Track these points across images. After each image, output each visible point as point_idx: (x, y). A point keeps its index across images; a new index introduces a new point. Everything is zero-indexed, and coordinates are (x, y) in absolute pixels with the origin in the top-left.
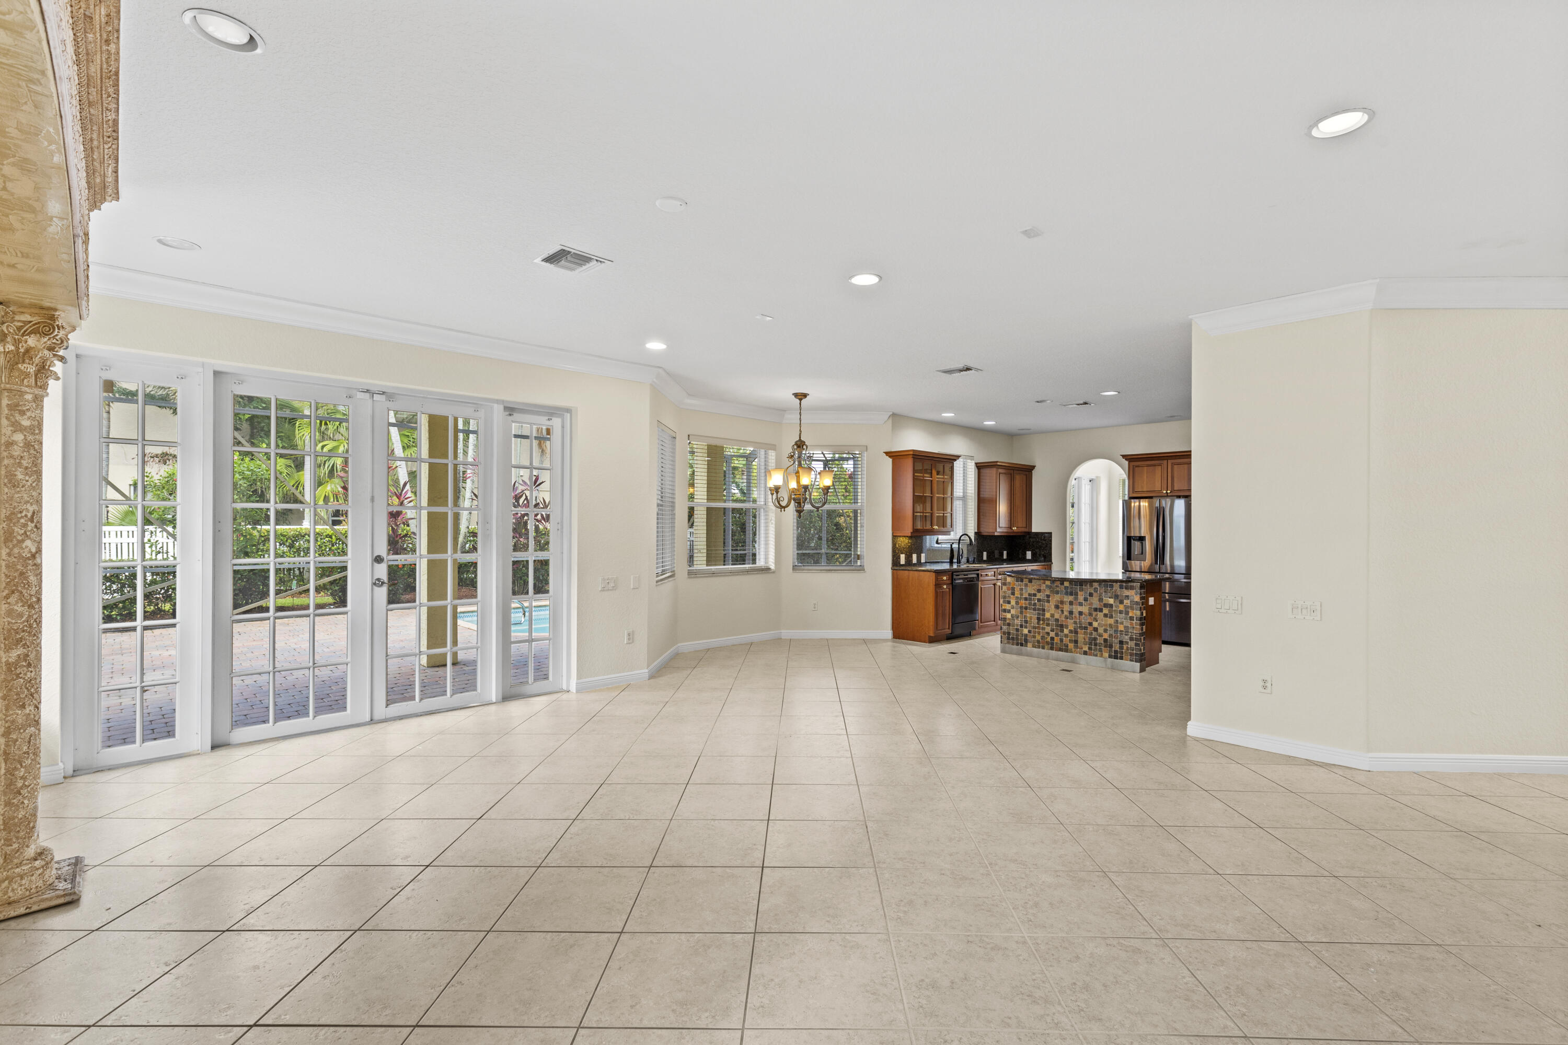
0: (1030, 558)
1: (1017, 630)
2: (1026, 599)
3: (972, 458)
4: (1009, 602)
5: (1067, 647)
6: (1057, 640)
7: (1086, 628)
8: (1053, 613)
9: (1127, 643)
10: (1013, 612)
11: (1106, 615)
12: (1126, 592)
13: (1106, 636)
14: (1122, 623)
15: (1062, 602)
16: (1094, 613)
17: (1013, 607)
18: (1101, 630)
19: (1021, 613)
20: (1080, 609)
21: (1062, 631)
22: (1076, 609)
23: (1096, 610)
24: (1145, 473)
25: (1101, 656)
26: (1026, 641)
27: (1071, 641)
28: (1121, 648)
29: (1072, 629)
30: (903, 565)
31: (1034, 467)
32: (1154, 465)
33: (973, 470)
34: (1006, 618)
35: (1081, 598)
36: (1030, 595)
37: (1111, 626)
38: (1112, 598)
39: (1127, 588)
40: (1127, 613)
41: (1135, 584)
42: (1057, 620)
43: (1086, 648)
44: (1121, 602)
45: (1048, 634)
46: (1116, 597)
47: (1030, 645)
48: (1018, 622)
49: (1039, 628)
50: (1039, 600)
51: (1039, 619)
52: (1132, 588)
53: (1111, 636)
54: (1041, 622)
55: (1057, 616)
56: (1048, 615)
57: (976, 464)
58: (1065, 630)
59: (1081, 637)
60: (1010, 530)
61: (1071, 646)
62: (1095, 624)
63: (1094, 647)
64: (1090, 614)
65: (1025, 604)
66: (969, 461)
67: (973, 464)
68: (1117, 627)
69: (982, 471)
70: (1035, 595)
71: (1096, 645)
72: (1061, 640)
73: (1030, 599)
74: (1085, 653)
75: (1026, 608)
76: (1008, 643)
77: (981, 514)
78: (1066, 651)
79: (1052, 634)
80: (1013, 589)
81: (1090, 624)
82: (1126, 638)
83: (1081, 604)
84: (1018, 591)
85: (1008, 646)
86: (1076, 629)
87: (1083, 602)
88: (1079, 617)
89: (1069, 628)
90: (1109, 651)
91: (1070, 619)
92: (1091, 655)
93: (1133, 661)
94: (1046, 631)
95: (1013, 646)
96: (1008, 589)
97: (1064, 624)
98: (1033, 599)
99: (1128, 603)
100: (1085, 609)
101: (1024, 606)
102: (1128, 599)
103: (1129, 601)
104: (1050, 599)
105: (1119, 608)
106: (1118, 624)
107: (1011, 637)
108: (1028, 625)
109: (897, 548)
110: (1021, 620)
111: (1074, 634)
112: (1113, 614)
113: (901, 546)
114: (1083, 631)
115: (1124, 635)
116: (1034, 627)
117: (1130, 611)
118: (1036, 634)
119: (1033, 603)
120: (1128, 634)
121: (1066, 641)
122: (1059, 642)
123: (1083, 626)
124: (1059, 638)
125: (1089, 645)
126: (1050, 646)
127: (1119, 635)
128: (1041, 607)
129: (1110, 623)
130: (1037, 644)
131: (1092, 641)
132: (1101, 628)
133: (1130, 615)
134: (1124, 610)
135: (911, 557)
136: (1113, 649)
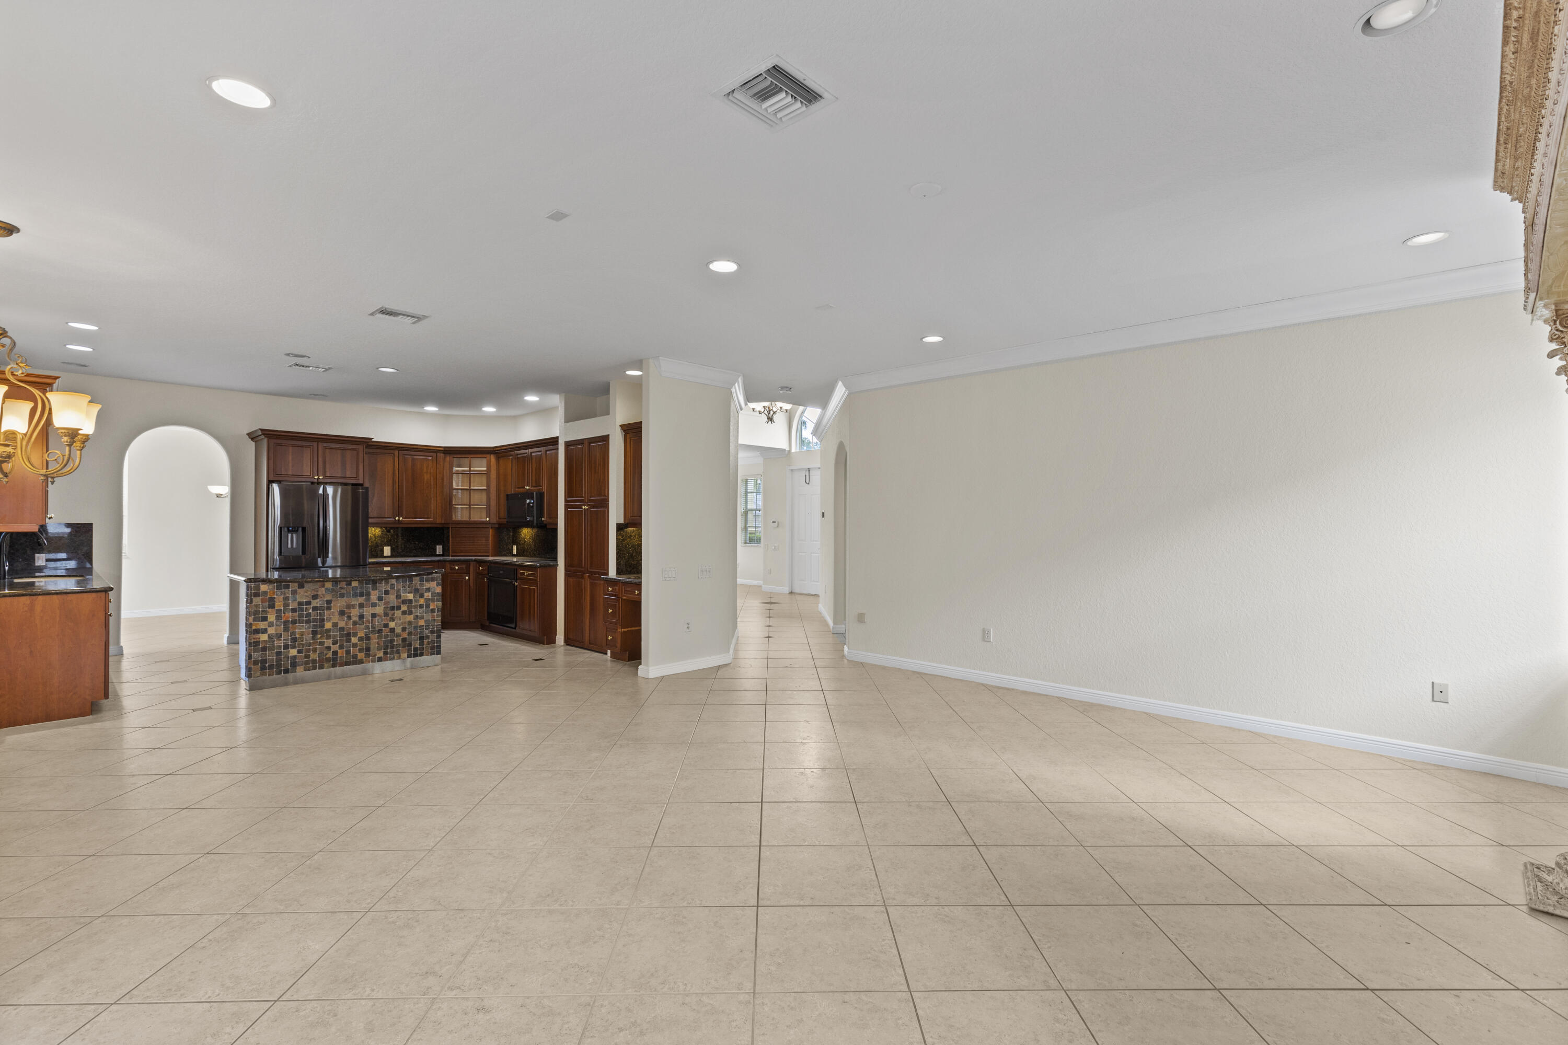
1: (279, 654)
2: (294, 610)
4: (265, 619)
5: (356, 658)
6: (341, 653)
7: (380, 631)
8: (336, 621)
9: (428, 637)
11: (404, 613)
13: (404, 635)
14: (422, 618)
15: (349, 607)
16: (390, 613)
17: (271, 625)
18: (398, 630)
19: (286, 630)
20: (372, 610)
21: (349, 641)
22: (368, 611)
23: (393, 608)
24: (290, 453)
25: (399, 658)
26: (294, 665)
27: (361, 650)
28: (422, 644)
29: (363, 635)
32: (300, 447)
34: (258, 642)
35: (374, 597)
36: (300, 604)
37: (410, 623)
38: (411, 593)
39: (427, 581)
40: (428, 606)
41: (436, 575)
42: (342, 629)
43: (381, 654)
44: (422, 596)
46: (416, 591)
47: (300, 669)
48: (279, 643)
49: (314, 644)
50: (315, 609)
51: (314, 633)
53: (410, 634)
54: (319, 636)
55: (342, 624)
56: (328, 625)
58: (353, 639)
59: (374, 641)
61: (361, 656)
62: (392, 625)
63: (390, 651)
65: (292, 617)
68: (417, 623)
70: (309, 603)
71: (392, 647)
72: (348, 652)
73: (302, 610)
74: (380, 660)
75: (294, 622)
76: (262, 675)
78: (355, 663)
79: (335, 647)
80: (272, 599)
81: (386, 625)
82: (426, 632)
83: (374, 605)
84: (279, 602)
85: (259, 677)
86: (368, 635)
87: (377, 602)
88: (372, 620)
89: (359, 636)
90: (408, 650)
91: (359, 625)
92: (386, 660)
93: (434, 654)
94: (326, 645)
95: (271, 677)
96: (263, 601)
97: (352, 632)
98: (306, 608)
99: (429, 596)
100: (379, 610)
101: (290, 620)
102: (429, 591)
103: (430, 593)
104: (332, 605)
105: (420, 602)
106: (419, 620)
107: (266, 665)
108: (297, 643)
110: (286, 638)
111: (364, 642)
112: (413, 610)
114: (377, 635)
115: (424, 630)
116: (307, 645)
117: (431, 603)
118: (310, 652)
119: (305, 614)
120: (429, 629)
121: (354, 651)
122: (345, 655)
123: (377, 629)
124: (345, 649)
125: (384, 649)
126: (331, 663)
127: (419, 630)
128: (318, 617)
129: (409, 620)
130: (311, 665)
131: (388, 644)
132: (399, 627)
133: (431, 607)
134: (425, 604)
136: (412, 647)
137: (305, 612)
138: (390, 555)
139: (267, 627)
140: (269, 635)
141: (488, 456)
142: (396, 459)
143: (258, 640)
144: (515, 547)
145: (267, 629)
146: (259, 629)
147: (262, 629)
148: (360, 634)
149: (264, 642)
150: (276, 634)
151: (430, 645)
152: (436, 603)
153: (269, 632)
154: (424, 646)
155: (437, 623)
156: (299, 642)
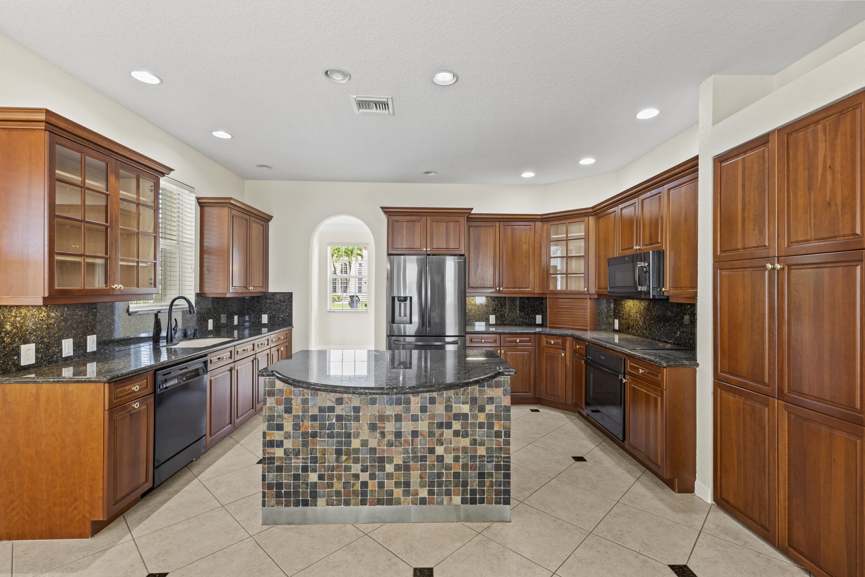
0: (266, 322)
1: (296, 477)
2: (314, 418)
3: (191, 189)
4: (280, 427)
5: (392, 495)
6: (373, 485)
7: (423, 458)
8: (366, 438)
9: (491, 475)
10: (288, 444)
11: (456, 434)
12: (490, 392)
13: (457, 468)
14: (482, 444)
15: (382, 418)
16: (437, 432)
17: (287, 436)
18: (448, 459)
19: (305, 444)
21: (382, 469)
23: (440, 425)
24: (405, 228)
25: (450, 502)
26: (314, 495)
27: (397, 485)
28: (482, 484)
29: (401, 463)
30: (27, 369)
31: (273, 217)
33: (194, 207)
34: (273, 458)
35: (415, 408)
36: (321, 410)
37: (465, 450)
38: (466, 403)
40: (491, 426)
42: (373, 450)
43: (424, 493)
44: (482, 409)
45: (356, 476)
46: (474, 401)
47: (321, 501)
48: (297, 462)
49: (338, 468)
50: (339, 418)
51: (339, 452)
52: (498, 385)
53: (465, 466)
54: (344, 457)
55: (373, 443)
56: (356, 443)
57: (198, 199)
58: (387, 466)
59: (415, 476)
60: (245, 290)
61: (398, 492)
62: (440, 450)
63: (437, 488)
65: (312, 427)
66: (187, 192)
67: (194, 199)
68: (476, 450)
69: (208, 210)
70: (331, 409)
71: (440, 485)
72: (381, 485)
73: (322, 418)
74: (423, 501)
75: (314, 435)
76: (279, 503)
77: (205, 268)
78: (390, 502)
79: (364, 477)
80: (289, 401)
81: (432, 451)
82: (489, 468)
84: (297, 405)
85: (274, 506)
86: (407, 462)
87: (419, 414)
88: (412, 440)
89: (395, 463)
90: (463, 493)
91: (395, 446)
92: (431, 502)
93: (500, 503)
94: (353, 471)
95: (287, 508)
96: (278, 403)
97: (386, 456)
98: (329, 416)
99: (492, 410)
100: (423, 426)
101: (310, 431)
102: (493, 403)
103: (494, 405)
104: (360, 414)
105: (479, 419)
106: (477, 446)
107: (283, 491)
108: (317, 465)
109: (7, 333)
110: (305, 457)
111: (403, 472)
112: (469, 430)
113: (22, 327)
114: (419, 463)
115: (486, 463)
116: (330, 468)
117: (495, 422)
118: (333, 480)
119: (327, 424)
120: (492, 461)
121: (389, 484)
122: (377, 489)
123: (419, 455)
124: (377, 480)
125: (429, 486)
126: (360, 498)
127: (478, 463)
128: (344, 431)
129: (465, 445)
130: (334, 498)
131: (435, 479)
132: (449, 455)
133: (496, 428)
134: (486, 422)
135: (56, 347)
136: (469, 488)
137: (327, 422)
138: (494, 323)
139: (282, 439)
140: (285, 450)
141: (586, 219)
142: (497, 229)
143: (272, 456)
144: (616, 322)
145: (283, 441)
146: (274, 441)
147: (277, 441)
148: (397, 461)
149: (280, 458)
150: (294, 450)
151: (494, 488)
152: (502, 422)
153: (285, 446)
154: (485, 488)
155: (504, 454)
156: (320, 463)
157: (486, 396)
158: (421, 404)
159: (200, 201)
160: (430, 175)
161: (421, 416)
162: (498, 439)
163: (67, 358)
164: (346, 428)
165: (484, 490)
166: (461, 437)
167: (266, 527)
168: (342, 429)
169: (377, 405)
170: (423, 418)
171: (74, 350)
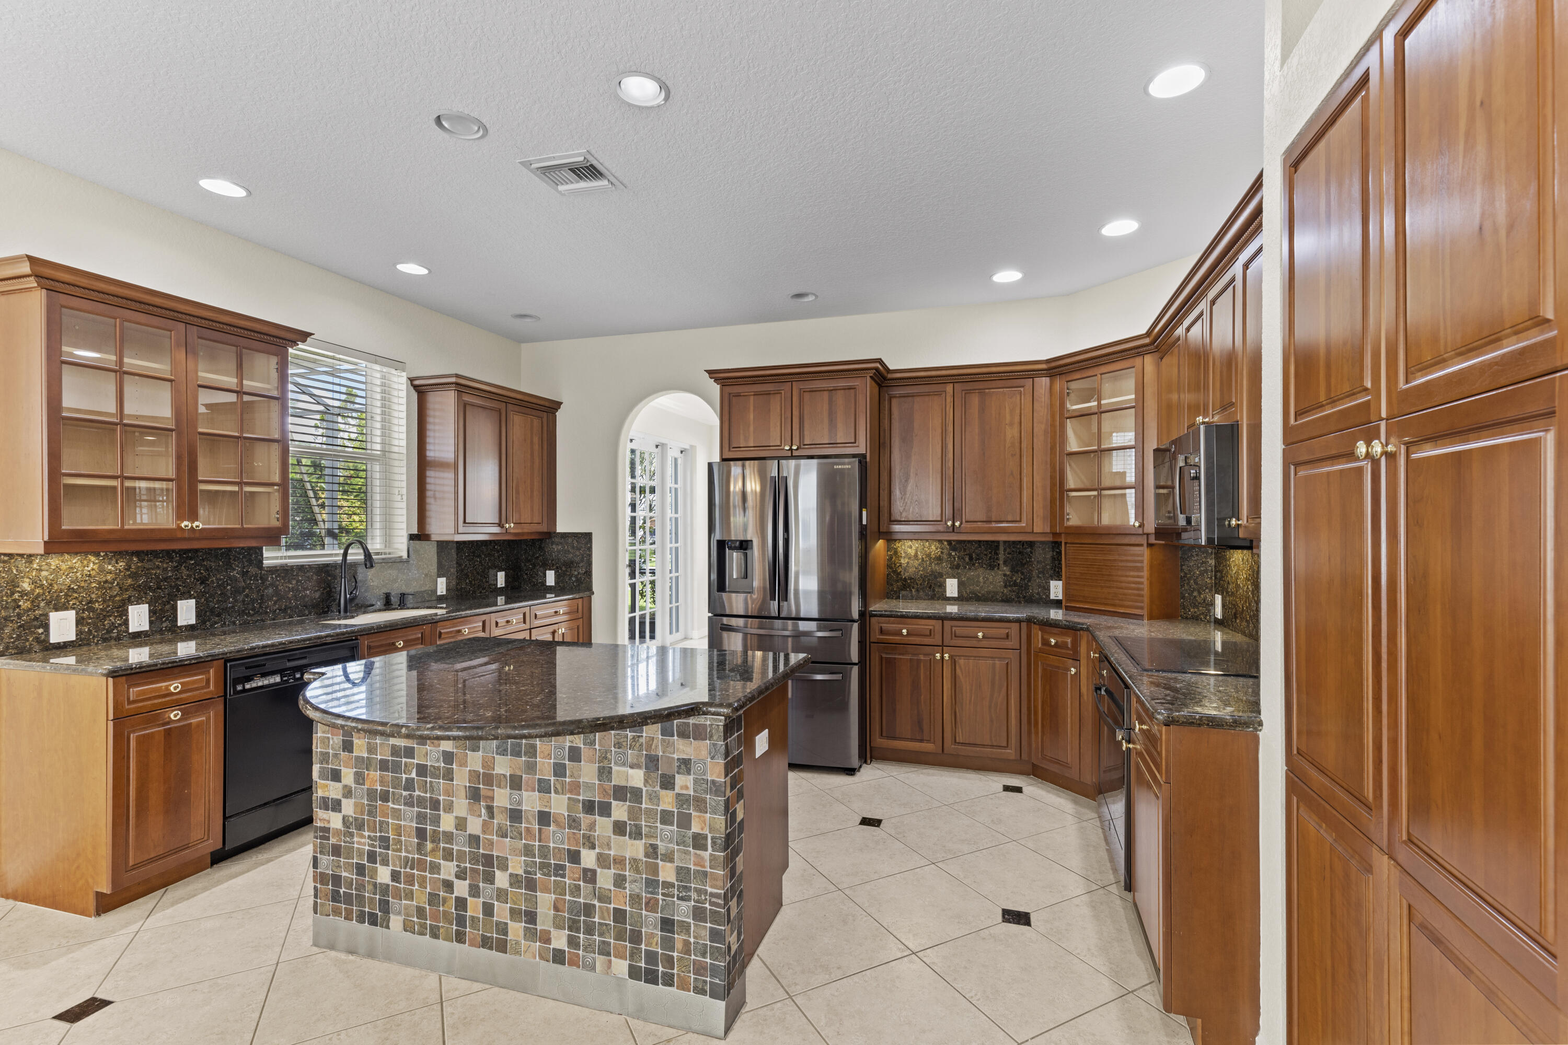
0: (553, 584)
1: (361, 869)
2: (384, 765)
3: (398, 364)
4: (336, 776)
5: (506, 934)
6: (474, 908)
7: (559, 870)
8: (463, 814)
9: (685, 927)
10: (348, 807)
11: (619, 828)
12: (683, 748)
13: (620, 901)
14: (669, 858)
15: (489, 779)
16: (585, 819)
17: (348, 793)
18: (605, 879)
19: (371, 811)
20: (540, 801)
21: (490, 878)
22: (531, 802)
23: (589, 807)
24: (752, 408)
25: (608, 969)
26: (385, 907)
27: (514, 913)
28: (668, 944)
29: (520, 872)
30: (63, 648)
31: (558, 405)
32: (768, 394)
33: (404, 394)
34: (327, 830)
35: (545, 765)
36: (395, 751)
37: (635, 865)
38: (638, 766)
39: (683, 734)
40: (685, 822)
41: (708, 720)
42: (474, 840)
43: (560, 941)
44: (668, 783)
45: (448, 885)
46: (652, 763)
47: (396, 922)
48: (362, 842)
49: (421, 865)
50: (422, 770)
51: (421, 834)
52: (700, 734)
53: (635, 900)
54: (429, 846)
55: (474, 826)
56: (447, 823)
57: (411, 380)
58: (498, 873)
59: (545, 901)
60: (501, 530)
61: (516, 929)
62: (588, 858)
64: (574, 823)
65: (382, 783)
66: (389, 370)
67: (405, 380)
68: (655, 870)
69: (432, 397)
71: (589, 931)
72: (488, 910)
73: (396, 768)
74: (559, 957)
76: (336, 912)
78: (502, 947)
79: (461, 888)
81: (575, 857)
82: (683, 912)
83: (544, 786)
85: (329, 915)
86: (530, 873)
87: (552, 779)
88: (540, 830)
89: (510, 871)
90: (632, 955)
91: (511, 838)
92: (574, 963)
94: (444, 875)
95: (348, 924)
97: (495, 854)
98: (406, 764)
99: (687, 788)
100: (559, 805)
101: (379, 788)
102: (689, 772)
104: (454, 767)
105: (661, 802)
106: (659, 861)
107: (341, 891)
108: (390, 852)
109: (23, 594)
110: (372, 834)
111: (524, 891)
112: (643, 823)
113: (51, 585)
114: (553, 878)
115: (675, 899)
116: (408, 862)
117: (694, 814)
118: (413, 885)
119: (404, 779)
120: (687, 899)
121: (502, 912)
122: (481, 916)
123: (552, 862)
124: (481, 900)
125: (570, 929)
126: (455, 928)
127: (660, 897)
128: (428, 795)
129: (635, 855)
130: (415, 919)
131: (580, 916)
132: (606, 871)
133: (695, 828)
134: (676, 811)
135: (116, 617)
136: (643, 947)
137: (404, 776)
138: (956, 595)
139: (339, 797)
140: (344, 817)
141: (1138, 361)
143: (327, 826)
144: (1218, 599)
145: (340, 800)
146: (328, 798)
147: (332, 799)
148: (513, 867)
149: (337, 832)
150: (356, 819)
151: (693, 957)
152: (708, 815)
153: (344, 812)
154: (675, 954)
155: (711, 887)
156: (394, 850)
157: (676, 756)
158: (555, 758)
159: (417, 382)
160: (806, 299)
161: (554, 784)
162: (698, 852)
163: (138, 635)
164: (432, 791)
165: (673, 957)
166: (627, 837)
167: (316, 950)
168: (426, 792)
169: (480, 753)
170: (559, 787)
171: (151, 622)
